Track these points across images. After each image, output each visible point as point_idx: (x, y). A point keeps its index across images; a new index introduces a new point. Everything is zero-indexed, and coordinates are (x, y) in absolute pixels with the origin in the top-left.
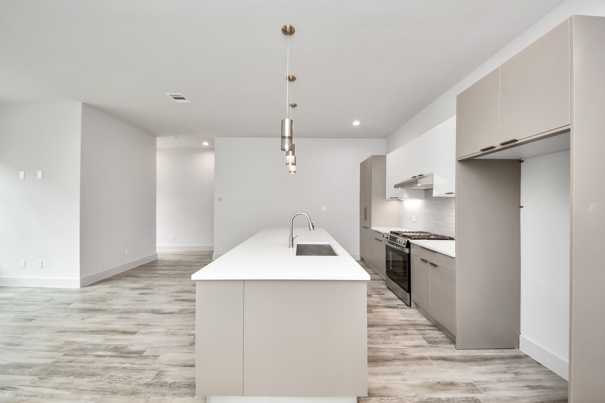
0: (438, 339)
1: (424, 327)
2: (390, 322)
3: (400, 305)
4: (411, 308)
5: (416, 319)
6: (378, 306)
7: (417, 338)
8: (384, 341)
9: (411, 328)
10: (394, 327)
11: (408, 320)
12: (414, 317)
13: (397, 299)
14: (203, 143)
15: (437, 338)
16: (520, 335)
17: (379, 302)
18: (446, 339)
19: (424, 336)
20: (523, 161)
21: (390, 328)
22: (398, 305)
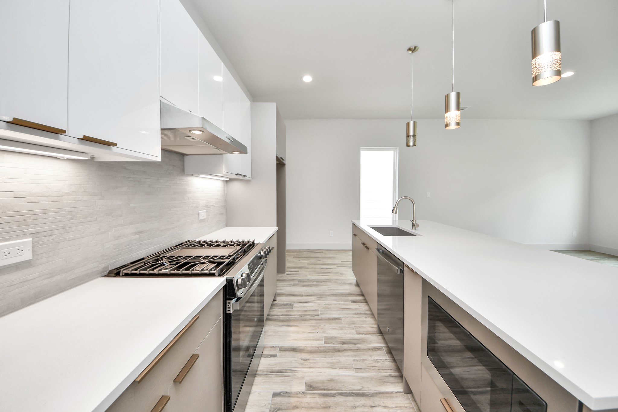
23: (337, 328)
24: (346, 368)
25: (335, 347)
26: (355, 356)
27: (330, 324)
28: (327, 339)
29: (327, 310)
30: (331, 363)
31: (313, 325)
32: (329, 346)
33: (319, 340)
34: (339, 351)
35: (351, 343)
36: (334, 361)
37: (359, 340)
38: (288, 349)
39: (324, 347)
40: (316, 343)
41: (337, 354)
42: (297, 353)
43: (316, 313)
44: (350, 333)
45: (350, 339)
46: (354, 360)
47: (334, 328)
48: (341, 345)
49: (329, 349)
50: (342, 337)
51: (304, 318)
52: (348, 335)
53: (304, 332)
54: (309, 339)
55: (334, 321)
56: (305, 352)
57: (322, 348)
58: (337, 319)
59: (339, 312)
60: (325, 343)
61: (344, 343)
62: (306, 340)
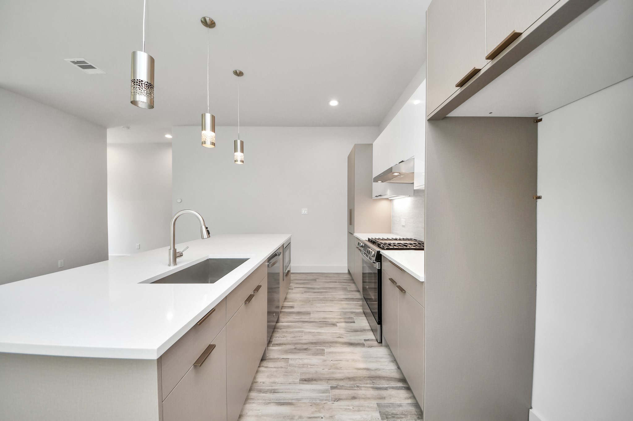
0: (401, 409)
1: (388, 383)
2: (340, 373)
3: (368, 340)
4: (381, 346)
5: (380, 367)
6: (336, 342)
7: (368, 407)
8: (313, 413)
9: (367, 384)
10: (341, 383)
11: (368, 369)
12: (380, 362)
13: (368, 330)
14: (165, 135)
15: (400, 405)
16: (530, 410)
17: (342, 336)
18: (411, 408)
19: (379, 401)
20: (541, 120)
21: (334, 384)
22: (365, 340)
23: (309, 366)
24: (310, 332)
25: (315, 346)
26: (300, 340)
27: (316, 372)
28: (322, 353)
29: (318, 401)
30: (320, 335)
31: (338, 371)
32: (320, 347)
33: (330, 353)
34: (312, 343)
35: (299, 349)
36: (317, 336)
37: (290, 353)
38: (356, 345)
39: (325, 346)
40: (332, 349)
41: (315, 341)
42: (348, 342)
43: (336, 392)
44: (296, 359)
45: (298, 353)
46: (302, 337)
47: (312, 367)
48: (309, 348)
49: (321, 344)
50: (306, 355)
51: (352, 383)
52: (299, 357)
53: (348, 361)
54: (340, 353)
55: (310, 376)
56: (341, 342)
57: (326, 345)
58: (305, 380)
59: (300, 396)
60: (324, 350)
61: (306, 349)
62: (342, 353)
